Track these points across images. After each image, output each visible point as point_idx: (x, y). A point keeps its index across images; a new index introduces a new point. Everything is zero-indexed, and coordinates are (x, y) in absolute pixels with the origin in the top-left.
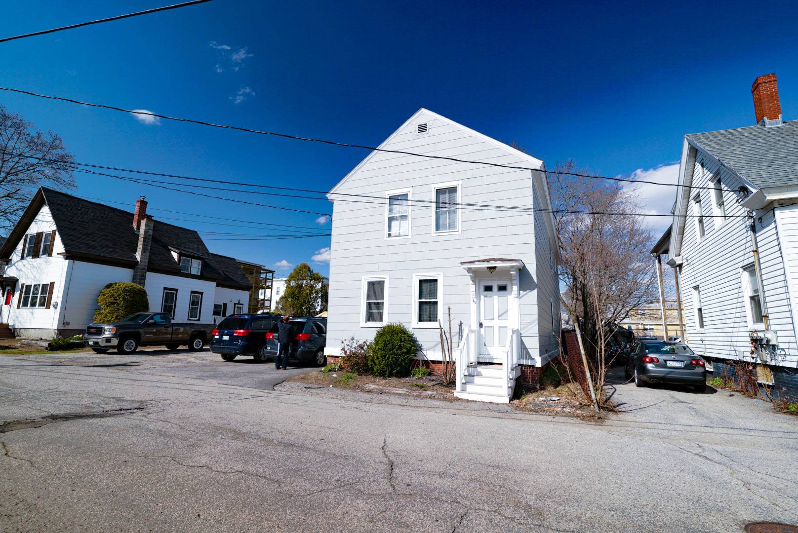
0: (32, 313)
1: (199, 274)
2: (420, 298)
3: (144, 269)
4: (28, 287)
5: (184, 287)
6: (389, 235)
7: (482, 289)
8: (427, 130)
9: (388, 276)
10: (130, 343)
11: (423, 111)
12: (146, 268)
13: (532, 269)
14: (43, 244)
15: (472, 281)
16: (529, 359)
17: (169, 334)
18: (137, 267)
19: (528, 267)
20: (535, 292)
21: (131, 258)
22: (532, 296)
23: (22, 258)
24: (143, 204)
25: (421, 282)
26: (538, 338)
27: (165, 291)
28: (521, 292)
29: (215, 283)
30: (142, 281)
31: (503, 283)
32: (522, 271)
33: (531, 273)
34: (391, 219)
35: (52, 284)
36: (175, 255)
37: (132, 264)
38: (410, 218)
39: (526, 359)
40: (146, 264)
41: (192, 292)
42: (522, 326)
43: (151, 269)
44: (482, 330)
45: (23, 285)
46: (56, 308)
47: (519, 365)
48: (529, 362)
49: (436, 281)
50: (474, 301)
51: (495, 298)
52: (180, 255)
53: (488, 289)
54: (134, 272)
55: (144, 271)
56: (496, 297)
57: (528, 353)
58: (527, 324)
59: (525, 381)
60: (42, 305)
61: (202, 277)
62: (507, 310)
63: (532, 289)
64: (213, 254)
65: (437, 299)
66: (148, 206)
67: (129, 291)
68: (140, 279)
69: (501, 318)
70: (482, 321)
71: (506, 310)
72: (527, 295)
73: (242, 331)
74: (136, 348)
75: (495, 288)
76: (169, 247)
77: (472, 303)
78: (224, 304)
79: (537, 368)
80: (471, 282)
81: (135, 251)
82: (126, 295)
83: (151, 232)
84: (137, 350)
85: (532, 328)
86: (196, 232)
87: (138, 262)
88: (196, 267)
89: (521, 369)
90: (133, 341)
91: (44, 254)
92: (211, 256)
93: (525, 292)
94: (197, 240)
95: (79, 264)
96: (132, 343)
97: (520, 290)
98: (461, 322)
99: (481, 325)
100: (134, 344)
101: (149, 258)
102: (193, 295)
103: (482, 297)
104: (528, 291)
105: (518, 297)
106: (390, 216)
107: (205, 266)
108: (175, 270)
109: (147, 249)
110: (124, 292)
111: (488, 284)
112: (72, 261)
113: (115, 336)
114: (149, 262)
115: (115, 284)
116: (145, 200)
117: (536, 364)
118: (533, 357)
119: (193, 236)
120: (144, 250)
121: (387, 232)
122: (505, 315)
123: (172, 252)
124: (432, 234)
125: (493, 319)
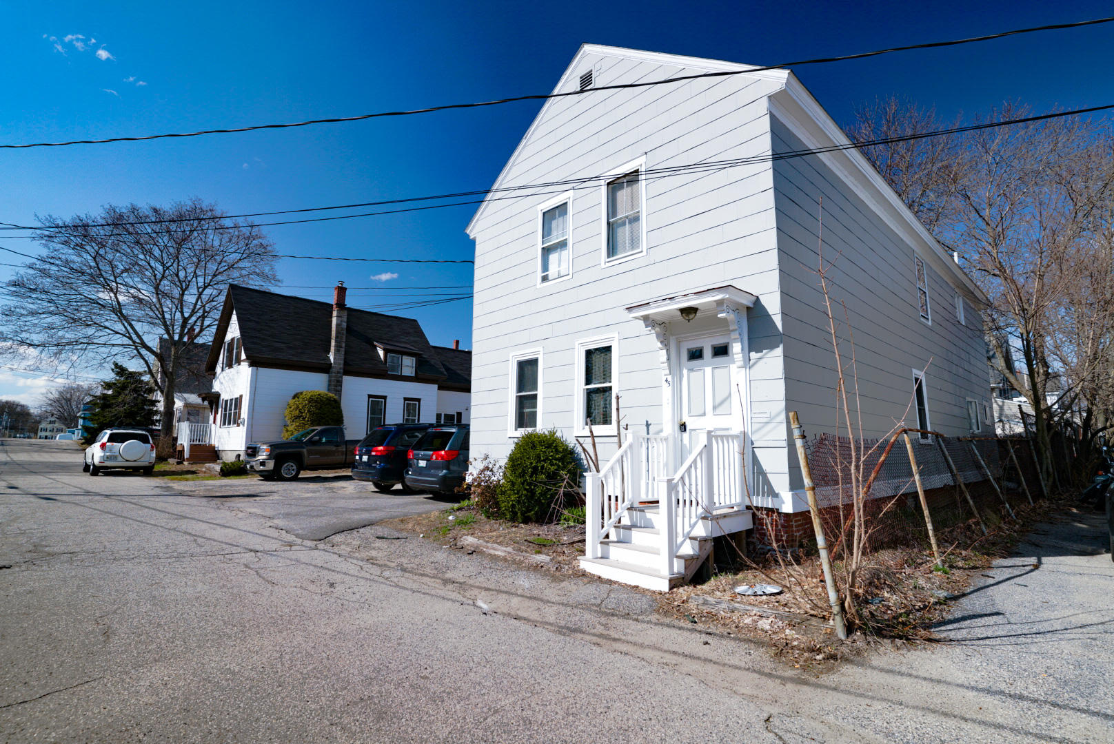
0: (229, 432)
1: (413, 375)
2: (588, 382)
3: (338, 372)
4: (227, 401)
5: (395, 393)
6: (545, 279)
7: (685, 355)
8: (593, 81)
9: (541, 349)
10: (289, 468)
11: (588, 48)
12: (342, 371)
13: (773, 305)
14: (235, 351)
15: (661, 342)
16: (768, 496)
17: (342, 455)
18: (331, 370)
19: (764, 301)
20: (779, 351)
21: (323, 360)
22: (773, 361)
23: (223, 370)
24: (342, 291)
25: (589, 353)
26: (786, 450)
27: (371, 399)
28: (753, 355)
29: (436, 386)
30: (338, 388)
31: (720, 341)
32: (755, 312)
33: (770, 314)
34: (547, 251)
35: (241, 396)
36: (381, 353)
37: (325, 368)
38: (570, 243)
39: (763, 495)
40: (342, 366)
41: (406, 399)
42: (755, 427)
43: (348, 372)
44: (686, 435)
45: (223, 400)
46: (244, 425)
47: (748, 508)
48: (769, 503)
49: (608, 349)
50: (667, 381)
51: (707, 372)
52: (386, 351)
53: (696, 355)
54: (329, 377)
55: (339, 375)
56: (708, 370)
57: (767, 482)
58: (765, 420)
59: (761, 541)
60: (234, 423)
61: (416, 379)
62: (730, 395)
63: (772, 347)
64: (435, 347)
65: (610, 382)
66: (348, 292)
67: (316, 402)
68: (336, 386)
69: (717, 412)
70: (686, 419)
71: (727, 394)
72: (764, 360)
73: (381, 448)
74: (298, 473)
75: (708, 353)
76: (375, 343)
77: (665, 385)
78: (458, 413)
79: (787, 515)
80: (659, 345)
81: (329, 352)
82: (312, 406)
83: (344, 325)
84: (300, 476)
85: (775, 427)
86: (415, 321)
87: (331, 364)
88: (408, 365)
89: (754, 515)
90: (292, 464)
91: (235, 363)
92: (433, 351)
93: (759, 355)
94: (415, 332)
95: (264, 371)
96: (292, 466)
97: (750, 351)
98: (647, 422)
99: (683, 427)
100: (295, 467)
101: (345, 359)
102: (407, 404)
103: (685, 372)
104: (764, 351)
105: (744, 366)
106: (545, 245)
107: (421, 364)
108: (381, 372)
109: (341, 347)
110: (309, 402)
111: (695, 345)
112: (255, 368)
113: (270, 457)
114: (346, 363)
115: (302, 393)
116: (344, 286)
117: (783, 505)
118: (777, 492)
119: (411, 327)
120: (338, 347)
121: (540, 274)
122: (726, 404)
123: (378, 348)
124: (603, 266)
125: (704, 414)
